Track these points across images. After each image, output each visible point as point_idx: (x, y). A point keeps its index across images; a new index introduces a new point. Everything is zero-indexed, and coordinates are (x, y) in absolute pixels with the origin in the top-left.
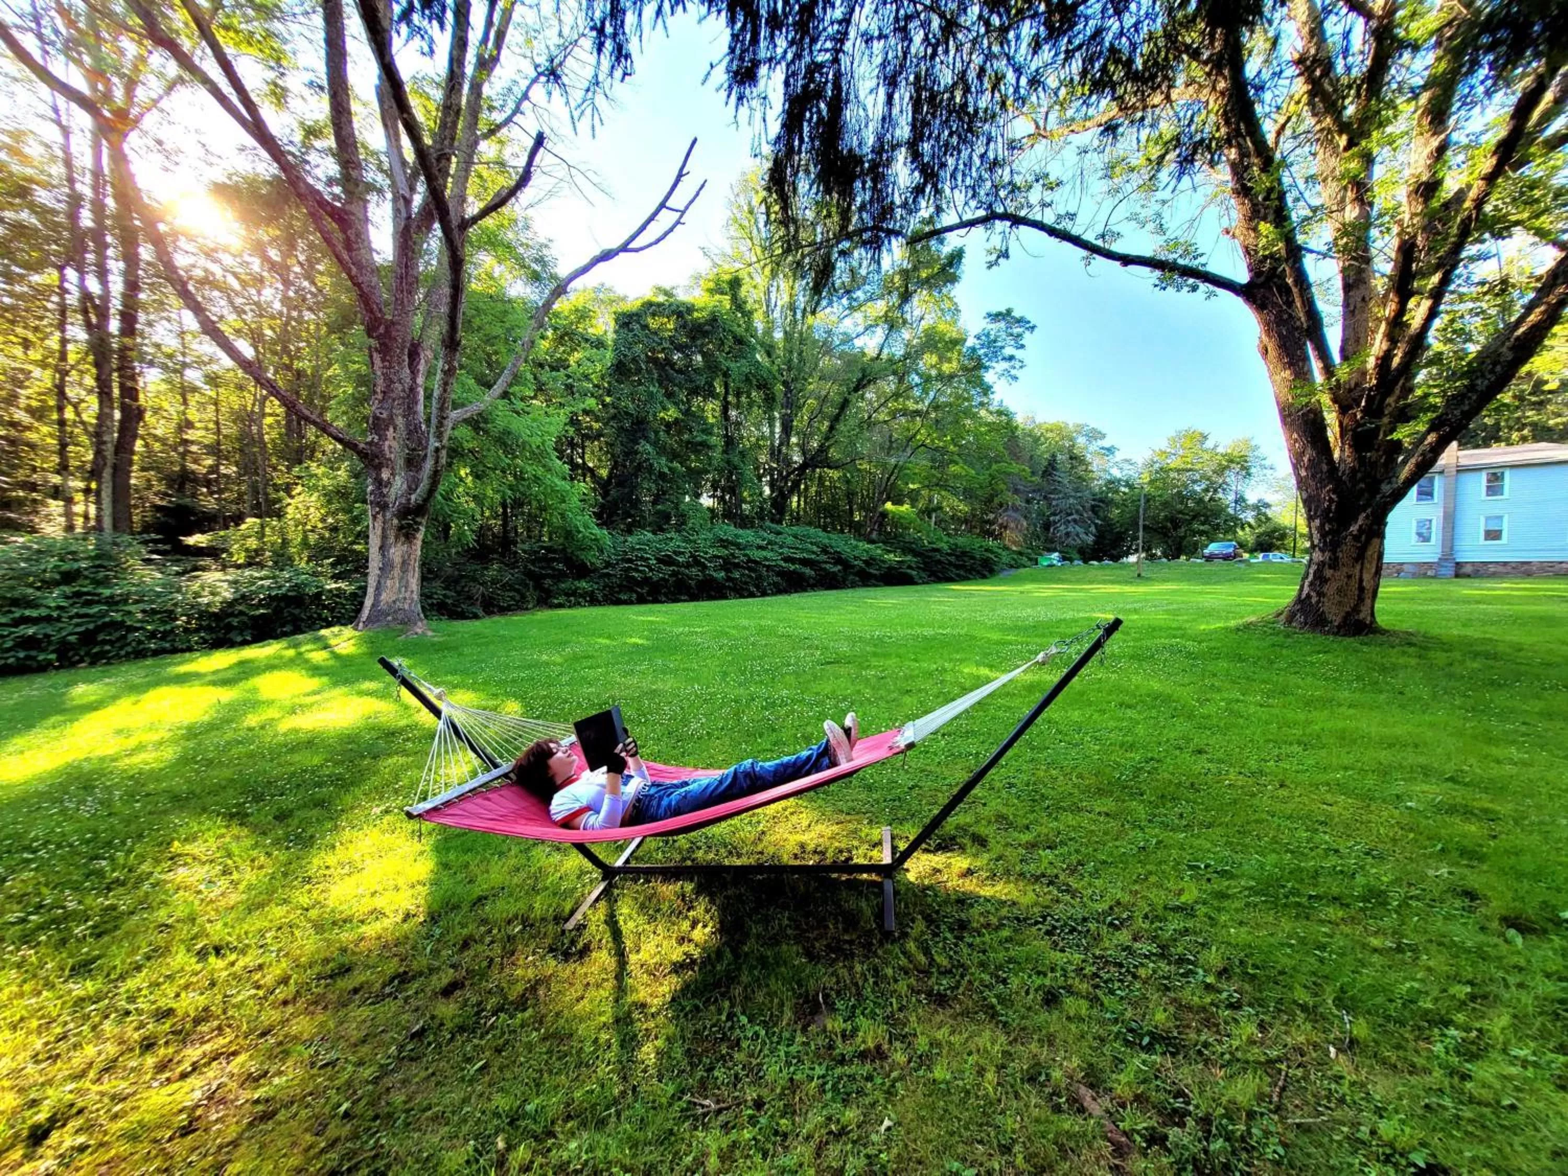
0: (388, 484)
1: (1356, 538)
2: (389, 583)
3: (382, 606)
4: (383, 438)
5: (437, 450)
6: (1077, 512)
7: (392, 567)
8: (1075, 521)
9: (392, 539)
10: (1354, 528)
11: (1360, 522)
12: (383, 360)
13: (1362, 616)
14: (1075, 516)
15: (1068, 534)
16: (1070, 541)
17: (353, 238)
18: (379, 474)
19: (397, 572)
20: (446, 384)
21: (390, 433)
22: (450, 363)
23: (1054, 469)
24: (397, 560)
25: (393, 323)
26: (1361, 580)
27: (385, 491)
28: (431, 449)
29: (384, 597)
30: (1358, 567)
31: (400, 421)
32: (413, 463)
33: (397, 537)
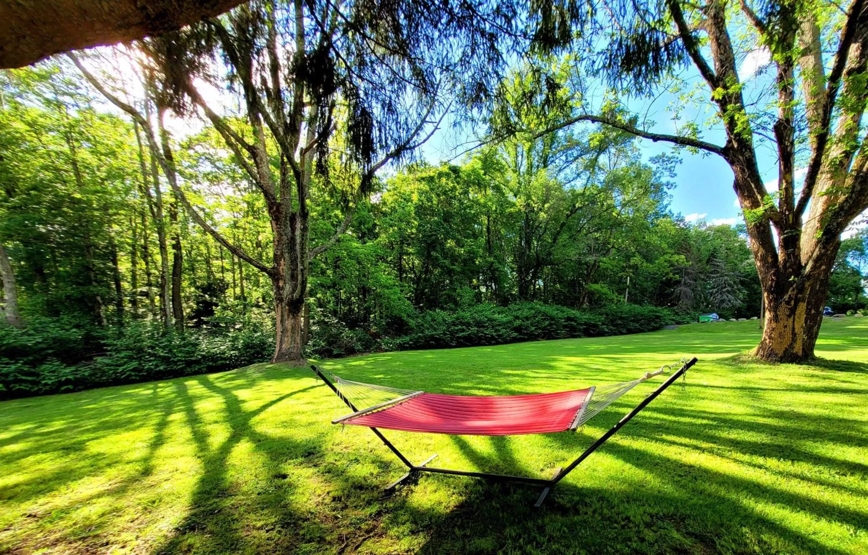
0: (283, 288)
1: (788, 303)
2: (286, 339)
3: (283, 350)
4: (279, 265)
5: (302, 270)
6: (730, 285)
7: (287, 331)
8: (728, 291)
9: (286, 317)
10: (786, 297)
11: (790, 293)
12: (277, 224)
13: (795, 351)
14: (729, 289)
15: (723, 301)
16: (724, 305)
17: (259, 161)
18: (278, 284)
19: (289, 333)
20: (303, 235)
21: (282, 262)
22: (303, 225)
23: (715, 257)
24: (289, 327)
25: (280, 204)
26: (794, 329)
27: (281, 292)
28: (299, 269)
29: (284, 346)
30: (791, 320)
31: (286, 255)
32: (293, 277)
33: (288, 316)
